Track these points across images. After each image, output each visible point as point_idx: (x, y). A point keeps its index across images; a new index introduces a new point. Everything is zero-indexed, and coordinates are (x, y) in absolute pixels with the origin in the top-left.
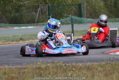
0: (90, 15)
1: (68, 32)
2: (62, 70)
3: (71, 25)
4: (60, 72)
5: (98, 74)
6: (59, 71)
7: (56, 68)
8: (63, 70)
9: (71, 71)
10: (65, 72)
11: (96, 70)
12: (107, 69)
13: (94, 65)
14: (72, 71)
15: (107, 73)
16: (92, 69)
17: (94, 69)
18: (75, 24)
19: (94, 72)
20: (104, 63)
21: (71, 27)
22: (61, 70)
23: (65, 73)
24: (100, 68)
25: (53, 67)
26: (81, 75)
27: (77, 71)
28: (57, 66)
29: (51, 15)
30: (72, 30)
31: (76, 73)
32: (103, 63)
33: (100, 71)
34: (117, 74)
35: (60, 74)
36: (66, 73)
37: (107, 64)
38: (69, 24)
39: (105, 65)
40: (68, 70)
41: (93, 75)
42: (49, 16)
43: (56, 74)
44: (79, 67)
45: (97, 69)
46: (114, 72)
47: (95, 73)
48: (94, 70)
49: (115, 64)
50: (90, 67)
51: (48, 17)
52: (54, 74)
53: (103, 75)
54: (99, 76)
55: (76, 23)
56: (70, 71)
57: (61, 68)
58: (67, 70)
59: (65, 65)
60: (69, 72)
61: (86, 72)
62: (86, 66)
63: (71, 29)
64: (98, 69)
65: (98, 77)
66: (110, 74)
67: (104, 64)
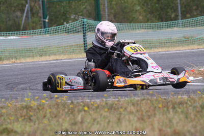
1: (77, 45)
2: (66, 110)
3: (82, 35)
4: (62, 114)
5: (127, 117)
6: (61, 112)
7: (56, 107)
8: (69, 111)
9: (81, 111)
10: (72, 113)
11: (124, 111)
12: (143, 109)
13: (122, 102)
14: (83, 113)
15: (142, 115)
16: (118, 108)
17: (121, 108)
18: (89, 33)
19: (121, 114)
20: (139, 99)
21: (83, 37)
22: (64, 110)
23: (71, 116)
24: (132, 108)
25: (50, 106)
26: (99, 120)
27: (92, 112)
28: (57, 104)
29: (48, 17)
30: (83, 43)
31: (91, 115)
32: (136, 99)
33: (131, 113)
34: (161, 116)
35: (63, 117)
36: (74, 116)
37: (144, 99)
38: (78, 32)
40: (76, 109)
41: (119, 119)
42: (44, 18)
43: (55, 117)
44: (96, 105)
45: (126, 109)
46: (155, 114)
47: (122, 116)
48: (122, 110)
49: (156, 100)
50: (114, 105)
51: (42, 19)
52: (52, 117)
53: (136, 119)
54: (130, 121)
55: (90, 31)
56: (79, 111)
57: (64, 106)
58: (74, 110)
59: (72, 102)
60: (79, 114)
61: (108, 114)
62: (107, 104)
63: (83, 40)
64: (129, 109)
65: (127, 122)
66: (149, 117)
67: (138, 101)
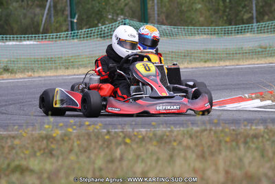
0: (167, 17)
2: (100, 143)
4: (95, 148)
5: (182, 153)
6: (93, 144)
7: (86, 137)
8: (104, 143)
9: (120, 144)
10: (107, 147)
11: (178, 145)
12: (204, 143)
13: (175, 133)
14: (123, 147)
15: (203, 152)
16: (170, 142)
17: (175, 141)
19: (174, 149)
20: (198, 129)
22: (97, 142)
23: (106, 150)
24: (189, 141)
25: (78, 136)
26: (144, 156)
27: (134, 146)
28: (89, 135)
29: (77, 16)
31: (133, 150)
32: (195, 129)
33: (188, 147)
34: (228, 153)
35: (96, 152)
36: (110, 150)
37: (205, 130)
39: (199, 134)
40: (113, 142)
41: (171, 157)
42: (71, 18)
43: (85, 151)
44: (140, 137)
45: (180, 142)
46: (220, 150)
47: (176, 152)
48: (175, 144)
49: (222, 131)
50: (165, 137)
51: (69, 19)
52: (81, 152)
53: (194, 156)
54: (185, 158)
56: (118, 144)
57: (98, 137)
58: (111, 143)
59: (108, 132)
60: (117, 148)
61: (157, 149)
62: (155, 135)
64: (185, 143)
65: (183, 162)
66: (212, 154)
67: (197, 132)
